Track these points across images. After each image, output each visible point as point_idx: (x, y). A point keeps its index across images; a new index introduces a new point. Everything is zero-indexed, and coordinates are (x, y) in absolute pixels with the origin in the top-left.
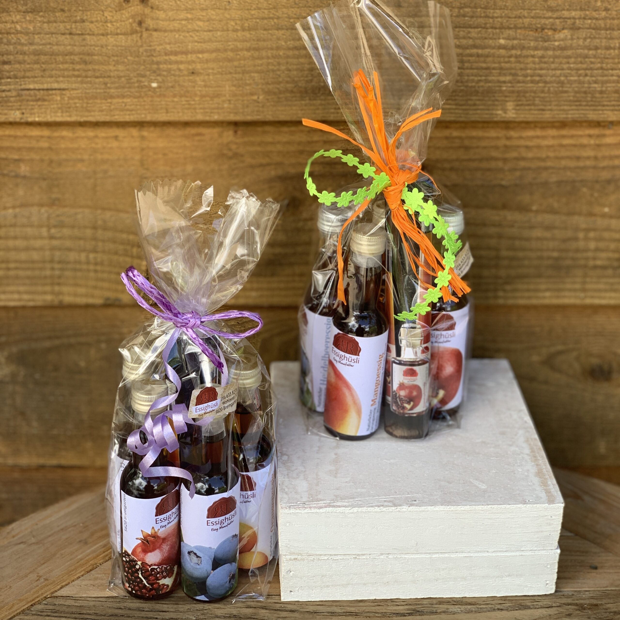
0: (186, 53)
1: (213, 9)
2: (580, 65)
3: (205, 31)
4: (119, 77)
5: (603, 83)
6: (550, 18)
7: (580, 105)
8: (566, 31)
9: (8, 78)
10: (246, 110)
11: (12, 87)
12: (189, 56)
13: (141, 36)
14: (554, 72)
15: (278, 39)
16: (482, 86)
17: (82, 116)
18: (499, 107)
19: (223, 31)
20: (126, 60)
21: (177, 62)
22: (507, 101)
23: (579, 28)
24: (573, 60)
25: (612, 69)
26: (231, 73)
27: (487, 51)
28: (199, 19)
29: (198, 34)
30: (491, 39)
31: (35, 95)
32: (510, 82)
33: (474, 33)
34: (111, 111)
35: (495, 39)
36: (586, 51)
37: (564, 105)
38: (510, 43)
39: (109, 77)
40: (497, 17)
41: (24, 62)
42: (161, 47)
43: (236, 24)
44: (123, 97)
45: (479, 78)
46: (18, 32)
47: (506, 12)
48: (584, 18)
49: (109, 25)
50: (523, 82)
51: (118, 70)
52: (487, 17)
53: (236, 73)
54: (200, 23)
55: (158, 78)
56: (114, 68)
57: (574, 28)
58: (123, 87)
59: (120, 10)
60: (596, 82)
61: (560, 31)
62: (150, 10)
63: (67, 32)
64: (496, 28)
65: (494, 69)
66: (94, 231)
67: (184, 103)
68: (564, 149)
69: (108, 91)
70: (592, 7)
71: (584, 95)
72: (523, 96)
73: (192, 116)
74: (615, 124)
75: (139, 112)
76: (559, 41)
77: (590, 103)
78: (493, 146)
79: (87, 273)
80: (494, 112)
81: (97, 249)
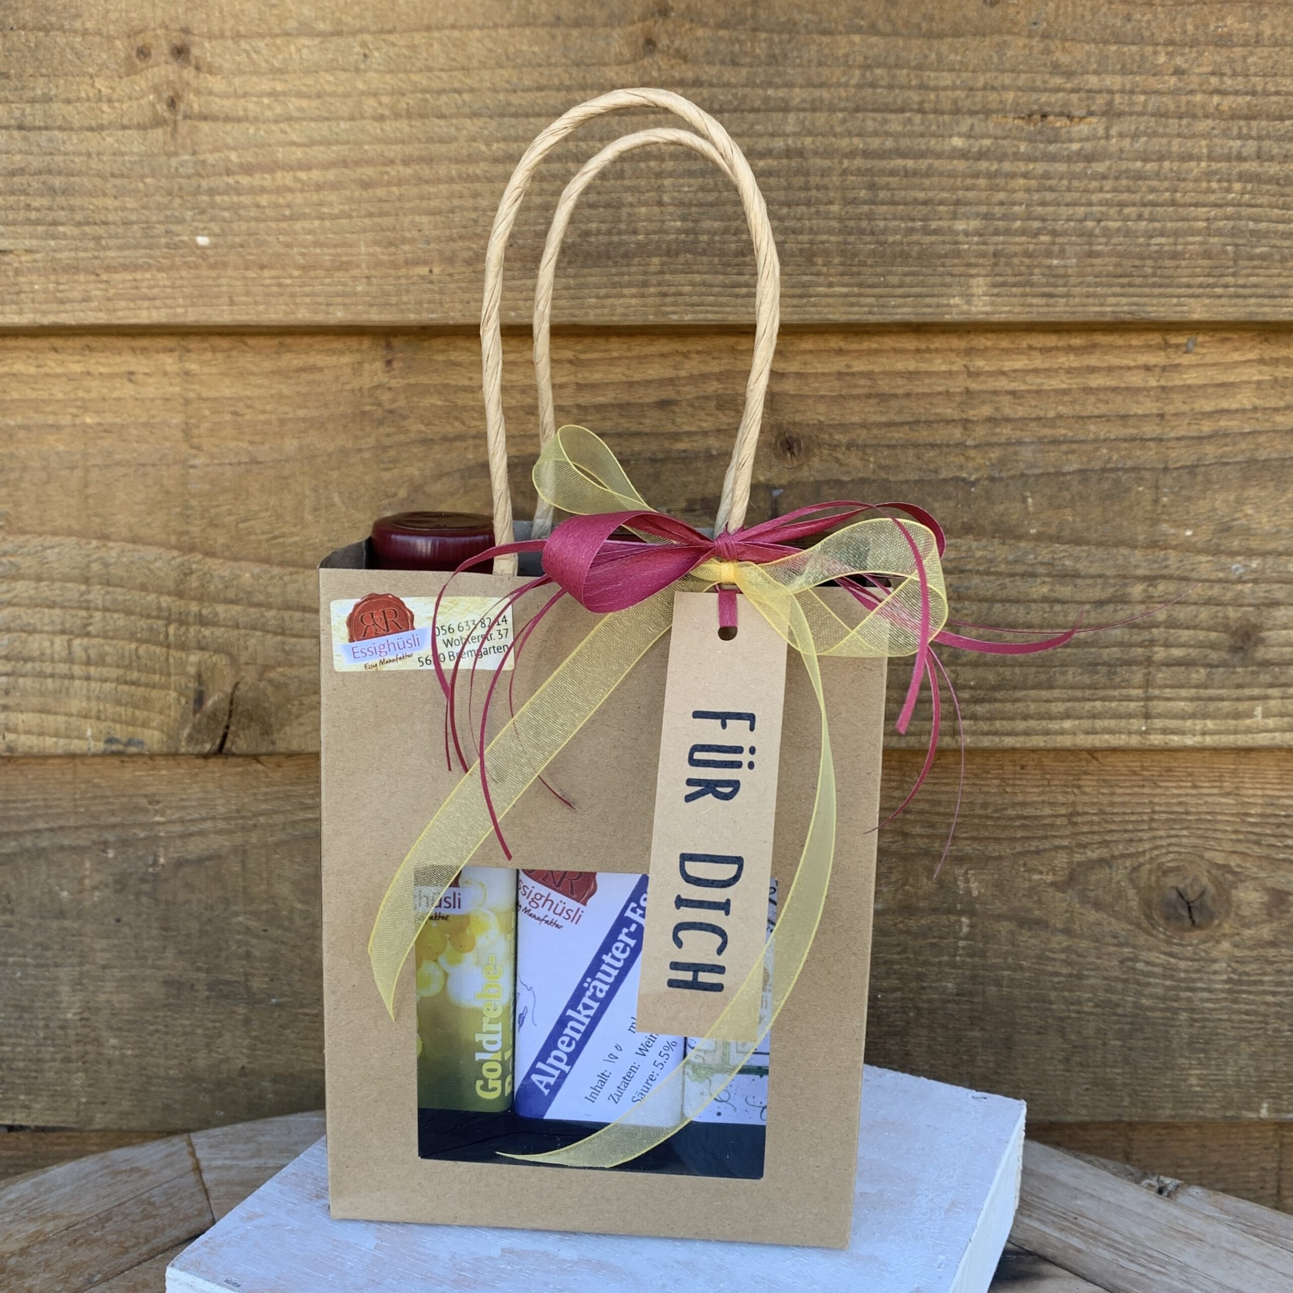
0: (273, 167)
1: (331, 70)
2: (1125, 196)
3: (312, 119)
4: (127, 223)
5: (1176, 234)
6: (1058, 90)
7: (1130, 285)
8: (1094, 120)
10: (405, 298)
12: (279, 175)
13: (175, 130)
14: (1070, 211)
15: (473, 138)
16: (918, 243)
17: (45, 313)
18: (956, 290)
19: (352, 118)
21: (252, 190)
22: (972, 276)
23: (1121, 114)
24: (1108, 184)
25: (1196, 205)
26: (370, 215)
27: (923, 164)
28: (300, 94)
29: (297, 126)
30: (933, 135)
32: (978, 232)
33: (895, 123)
34: (109, 299)
35: (942, 136)
36: (1139, 164)
37: (1096, 285)
38: (976, 146)
39: (105, 223)
40: (945, 88)
42: (217, 155)
43: (380, 103)
44: (136, 268)
45: (910, 224)
47: (964, 76)
48: (1132, 92)
49: (105, 107)
50: (1007, 232)
51: (124, 209)
52: (923, 87)
53: (381, 215)
54: (305, 103)
55: (212, 225)
56: (117, 203)
57: (1110, 113)
58: (136, 247)
59: (128, 75)
60: (1162, 234)
61: (1082, 119)
62: (193, 72)
63: (14, 123)
64: (942, 113)
65: (941, 203)
66: (83, 588)
67: (268, 281)
68: (1092, 399)
69: (102, 254)
70: (1148, 65)
71: (1137, 263)
72: (1007, 264)
73: (286, 313)
74: (1200, 338)
75: (169, 302)
76: (1080, 140)
77: (1151, 280)
78: (940, 393)
79: (66, 682)
80: (944, 301)
81: (90, 628)
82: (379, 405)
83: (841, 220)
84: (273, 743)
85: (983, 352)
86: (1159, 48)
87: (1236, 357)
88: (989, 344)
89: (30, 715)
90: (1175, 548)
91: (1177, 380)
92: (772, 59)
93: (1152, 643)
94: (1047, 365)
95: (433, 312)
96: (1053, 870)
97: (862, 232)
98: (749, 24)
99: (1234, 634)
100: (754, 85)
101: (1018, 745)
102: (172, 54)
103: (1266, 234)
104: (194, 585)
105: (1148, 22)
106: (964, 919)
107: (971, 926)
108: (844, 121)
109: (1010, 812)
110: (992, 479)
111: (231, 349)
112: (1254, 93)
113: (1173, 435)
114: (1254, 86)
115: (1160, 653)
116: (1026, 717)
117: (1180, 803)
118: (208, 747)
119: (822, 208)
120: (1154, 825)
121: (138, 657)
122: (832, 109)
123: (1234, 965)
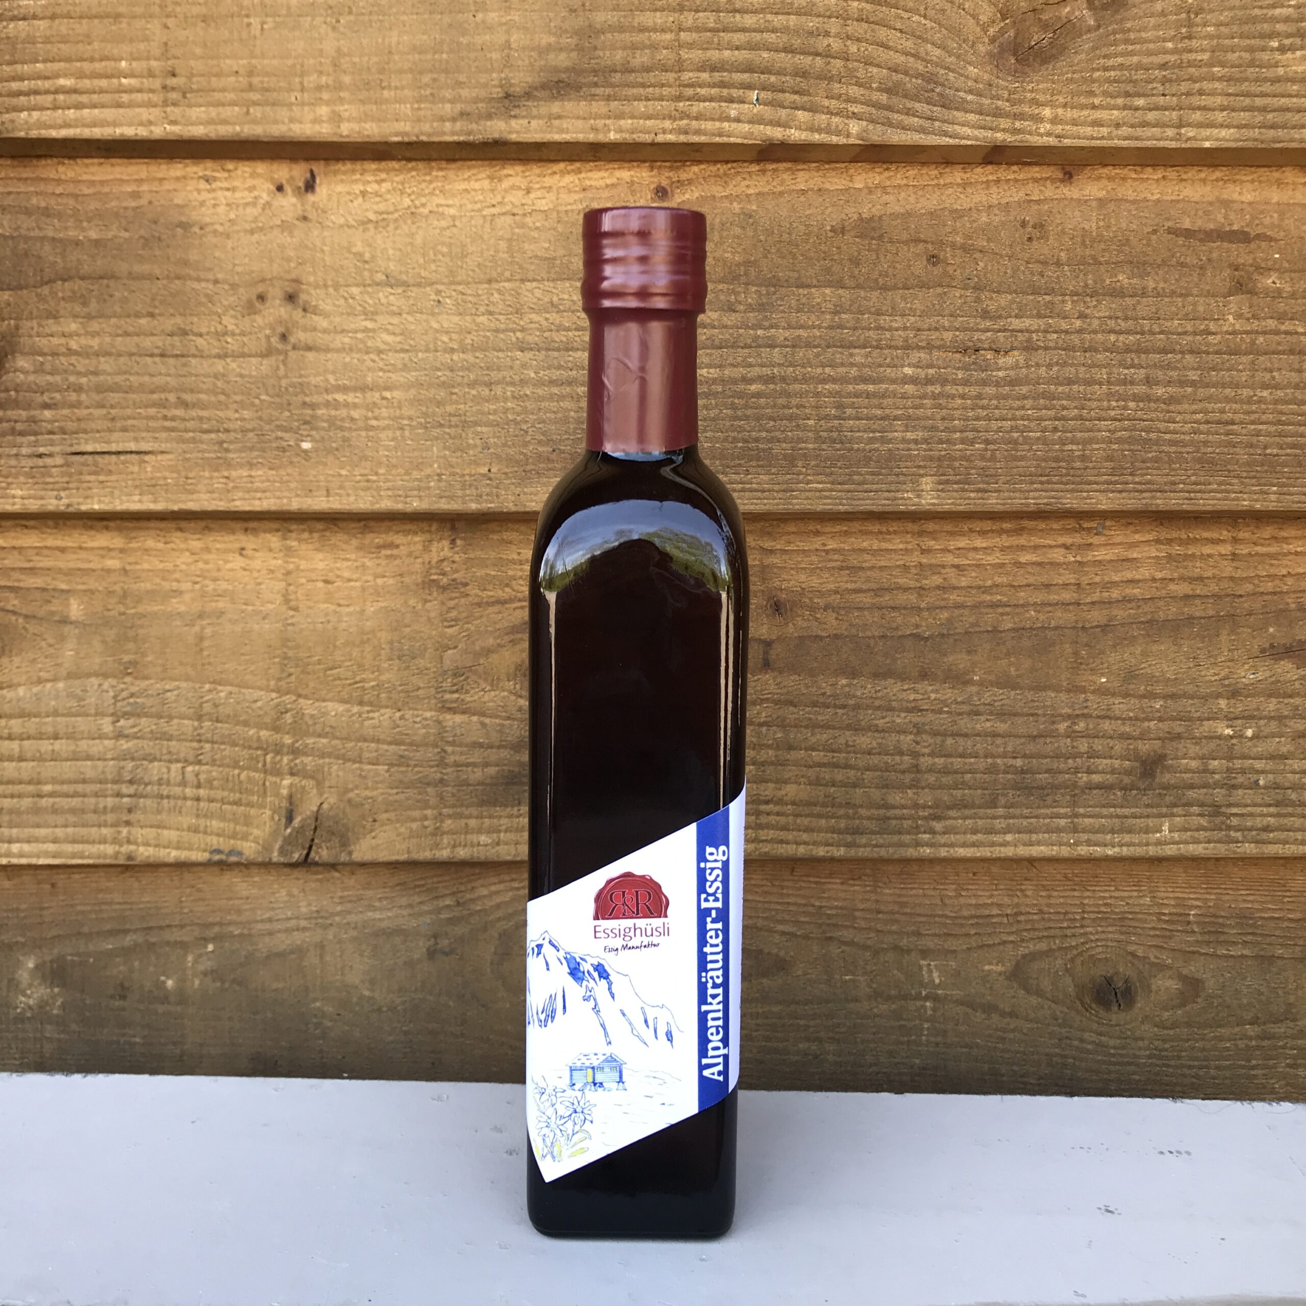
0: (364, 388)
1: (412, 312)
2: (1043, 413)
3: (396, 351)
4: (244, 431)
5: (1084, 442)
6: (987, 330)
7: (1048, 482)
8: (1016, 353)
9: (51, 433)
10: (468, 492)
11: (57, 449)
12: (369, 394)
13: (286, 358)
14: (1000, 424)
15: (524, 366)
16: (878, 449)
17: (175, 502)
18: (909, 487)
19: (428, 351)
20: (257, 401)
21: (346, 405)
22: (922, 476)
23: (1039, 348)
24: (1029, 403)
25: (1099, 420)
26: (441, 425)
27: (882, 387)
28: (387, 330)
29: (384, 356)
30: (889, 366)
31: (96, 464)
32: (926, 441)
33: (859, 356)
34: (228, 491)
35: (895, 366)
36: (1053, 388)
37: (1021, 482)
38: (922, 373)
39: (227, 431)
40: (897, 329)
41: (78, 405)
42: (319, 378)
43: (451, 339)
44: (251, 465)
45: (871, 435)
46: (70, 352)
47: (912, 319)
48: (1046, 331)
49: (230, 339)
50: (948, 441)
51: (243, 419)
52: (879, 328)
53: (450, 426)
54: (389, 338)
55: (314, 433)
56: (237, 415)
57: (1029, 348)
58: (251, 449)
59: (249, 315)
60: (1072, 443)
61: (1007, 352)
62: (301, 313)
63: (156, 351)
64: (897, 348)
65: (896, 418)
66: (196, 723)
67: (358, 478)
68: (1022, 571)
69: (224, 455)
70: (1057, 311)
71: (1054, 465)
72: (949, 467)
73: (372, 503)
74: (1108, 523)
75: (278, 494)
76: (1006, 369)
77: (1064, 479)
78: (898, 566)
79: (180, 802)
80: (899, 495)
81: (201, 757)
82: (444, 574)
83: (816, 432)
84: (350, 853)
85: (933, 535)
86: (1067, 298)
87: (1137, 537)
88: (937, 527)
89: (148, 830)
90: (1093, 692)
91: (1090, 556)
92: (762, 307)
93: (1077, 771)
94: (984, 545)
95: (491, 502)
96: (1000, 961)
97: (834, 441)
98: (743, 279)
99: (1143, 763)
100: (748, 327)
101: (969, 855)
102: (285, 299)
103: (1157, 442)
104: (289, 721)
105: (1058, 278)
106: (928, 1004)
107: (934, 1010)
108: (817, 355)
109: (965, 913)
110: (943, 636)
111: (324, 530)
112: (1142, 333)
113: (1089, 600)
114: (1142, 326)
115: (1085, 778)
116: (975, 832)
117: (1106, 905)
118: (296, 856)
119: (801, 422)
120: (1086, 922)
121: (241, 782)
122: (809, 345)
123: (1156, 1043)
